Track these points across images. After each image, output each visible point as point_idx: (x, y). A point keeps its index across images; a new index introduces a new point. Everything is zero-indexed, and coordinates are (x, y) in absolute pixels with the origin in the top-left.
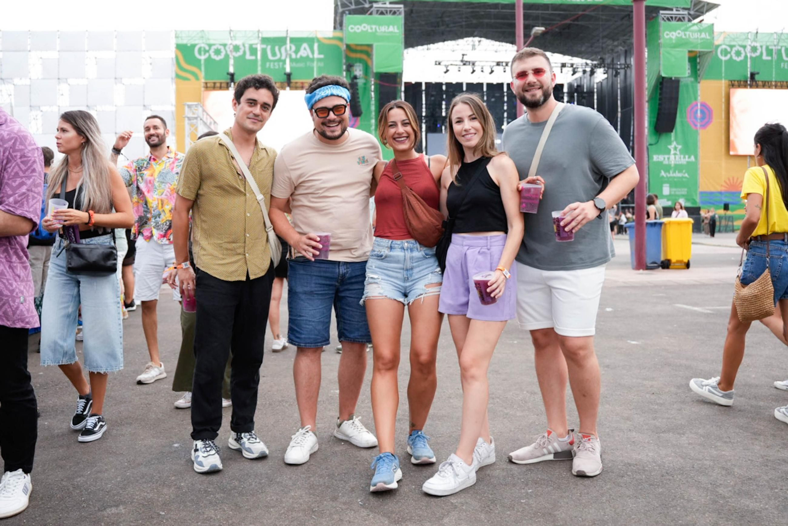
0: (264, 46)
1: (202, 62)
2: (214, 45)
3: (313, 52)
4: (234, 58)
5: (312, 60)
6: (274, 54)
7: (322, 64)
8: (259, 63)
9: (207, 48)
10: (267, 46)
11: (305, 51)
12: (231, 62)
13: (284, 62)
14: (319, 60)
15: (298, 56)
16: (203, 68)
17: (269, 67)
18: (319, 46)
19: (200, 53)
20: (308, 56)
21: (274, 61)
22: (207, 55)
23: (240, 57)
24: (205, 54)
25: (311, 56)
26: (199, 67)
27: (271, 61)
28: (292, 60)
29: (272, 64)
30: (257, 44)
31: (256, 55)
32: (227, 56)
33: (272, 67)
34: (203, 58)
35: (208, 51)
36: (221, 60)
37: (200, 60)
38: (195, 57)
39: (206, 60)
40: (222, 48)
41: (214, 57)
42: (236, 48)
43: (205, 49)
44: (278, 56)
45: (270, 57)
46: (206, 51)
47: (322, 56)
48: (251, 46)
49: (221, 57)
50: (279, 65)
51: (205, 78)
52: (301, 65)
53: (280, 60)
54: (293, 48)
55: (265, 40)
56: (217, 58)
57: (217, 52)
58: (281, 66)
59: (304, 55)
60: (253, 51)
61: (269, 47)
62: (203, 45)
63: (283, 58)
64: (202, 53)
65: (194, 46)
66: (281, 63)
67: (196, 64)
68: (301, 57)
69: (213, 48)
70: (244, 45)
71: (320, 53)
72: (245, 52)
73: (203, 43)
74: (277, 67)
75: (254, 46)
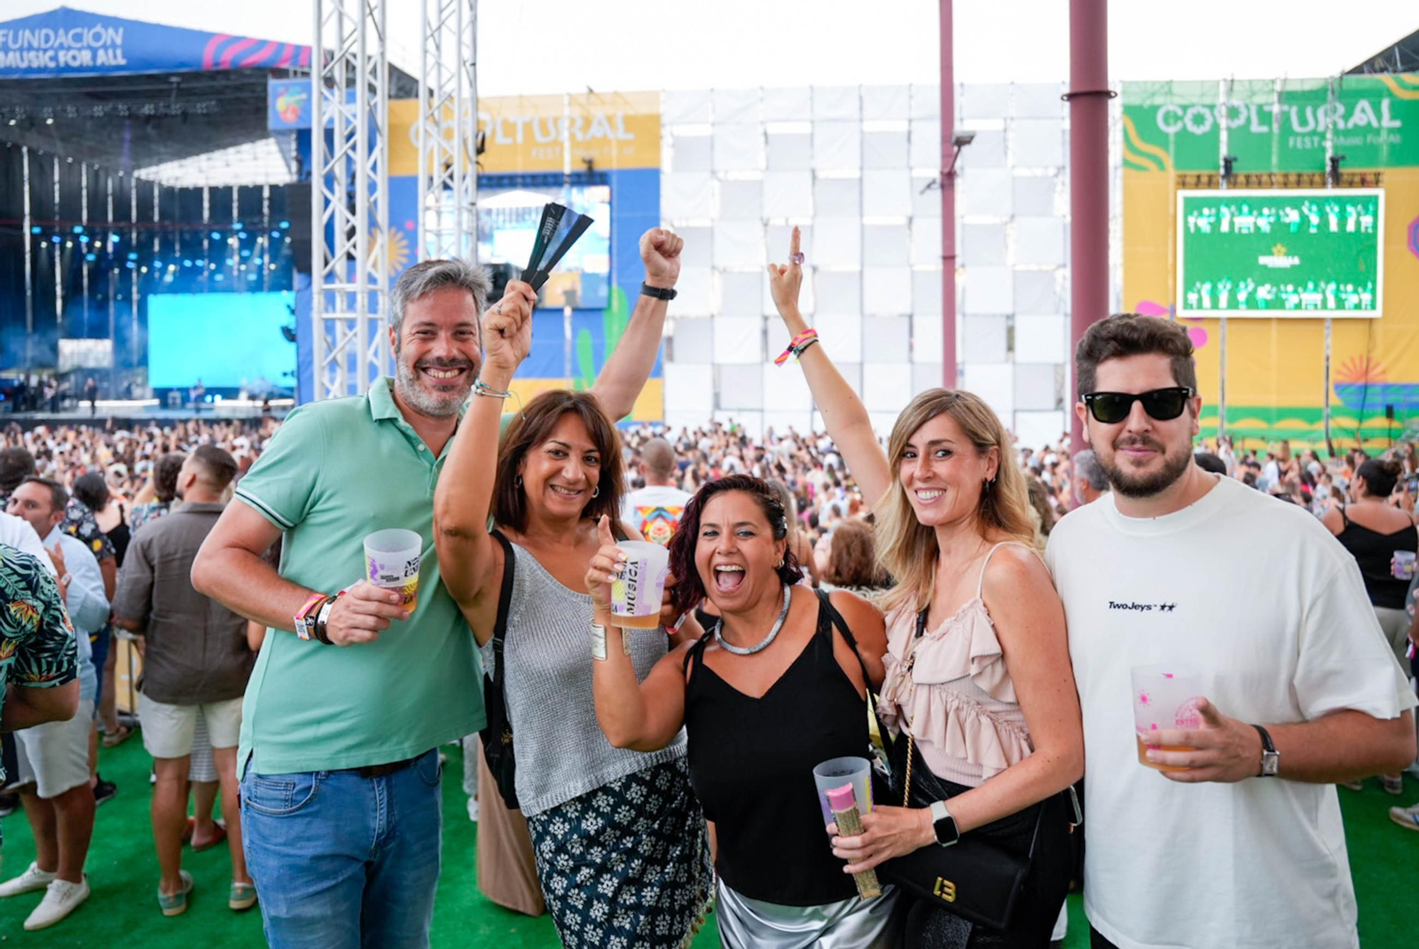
0: (1286, 108)
1: (1172, 139)
2: (1193, 105)
3: (1379, 115)
4: (1229, 129)
5: (1377, 132)
6: (1303, 122)
7: (1396, 139)
8: (1275, 138)
9: (1180, 113)
10: (1290, 106)
11: (1363, 116)
12: (1224, 136)
13: (1323, 136)
14: (1391, 131)
15: (1350, 125)
16: (1172, 147)
17: (1295, 146)
18: (1392, 107)
19: (1166, 121)
20: (1369, 124)
21: (1303, 135)
22: (1180, 125)
23: (1239, 128)
24: (1175, 123)
25: (1375, 124)
26: (1165, 146)
27: (1297, 134)
28: (1336, 132)
29: (1299, 140)
30: (1272, 104)
31: (1270, 125)
32: (1216, 126)
33: (1299, 145)
34: (1172, 130)
35: (1181, 118)
36: (1205, 134)
37: (1167, 135)
38: (1158, 128)
39: (1177, 134)
40: (1207, 112)
41: (1192, 128)
42: (1233, 112)
43: (1175, 114)
44: (1312, 124)
45: (1296, 127)
46: (1177, 118)
47: (1397, 124)
48: (1260, 108)
49: (1206, 127)
50: (1312, 142)
51: (1177, 165)
52: (1357, 141)
53: (1314, 133)
54: (1341, 109)
55: (1286, 97)
56: (1199, 130)
57: (1198, 120)
58: (1316, 145)
59: (1362, 123)
60: (1265, 117)
61: (1294, 110)
62: (1171, 108)
63: (1321, 128)
64: (1171, 121)
65: (1155, 108)
66: (1316, 139)
67: (1162, 141)
68: (1356, 126)
69: (1190, 112)
70: (1247, 107)
71: (1393, 117)
72: (1248, 120)
73: (1172, 103)
74: (1308, 146)
75: (1266, 108)
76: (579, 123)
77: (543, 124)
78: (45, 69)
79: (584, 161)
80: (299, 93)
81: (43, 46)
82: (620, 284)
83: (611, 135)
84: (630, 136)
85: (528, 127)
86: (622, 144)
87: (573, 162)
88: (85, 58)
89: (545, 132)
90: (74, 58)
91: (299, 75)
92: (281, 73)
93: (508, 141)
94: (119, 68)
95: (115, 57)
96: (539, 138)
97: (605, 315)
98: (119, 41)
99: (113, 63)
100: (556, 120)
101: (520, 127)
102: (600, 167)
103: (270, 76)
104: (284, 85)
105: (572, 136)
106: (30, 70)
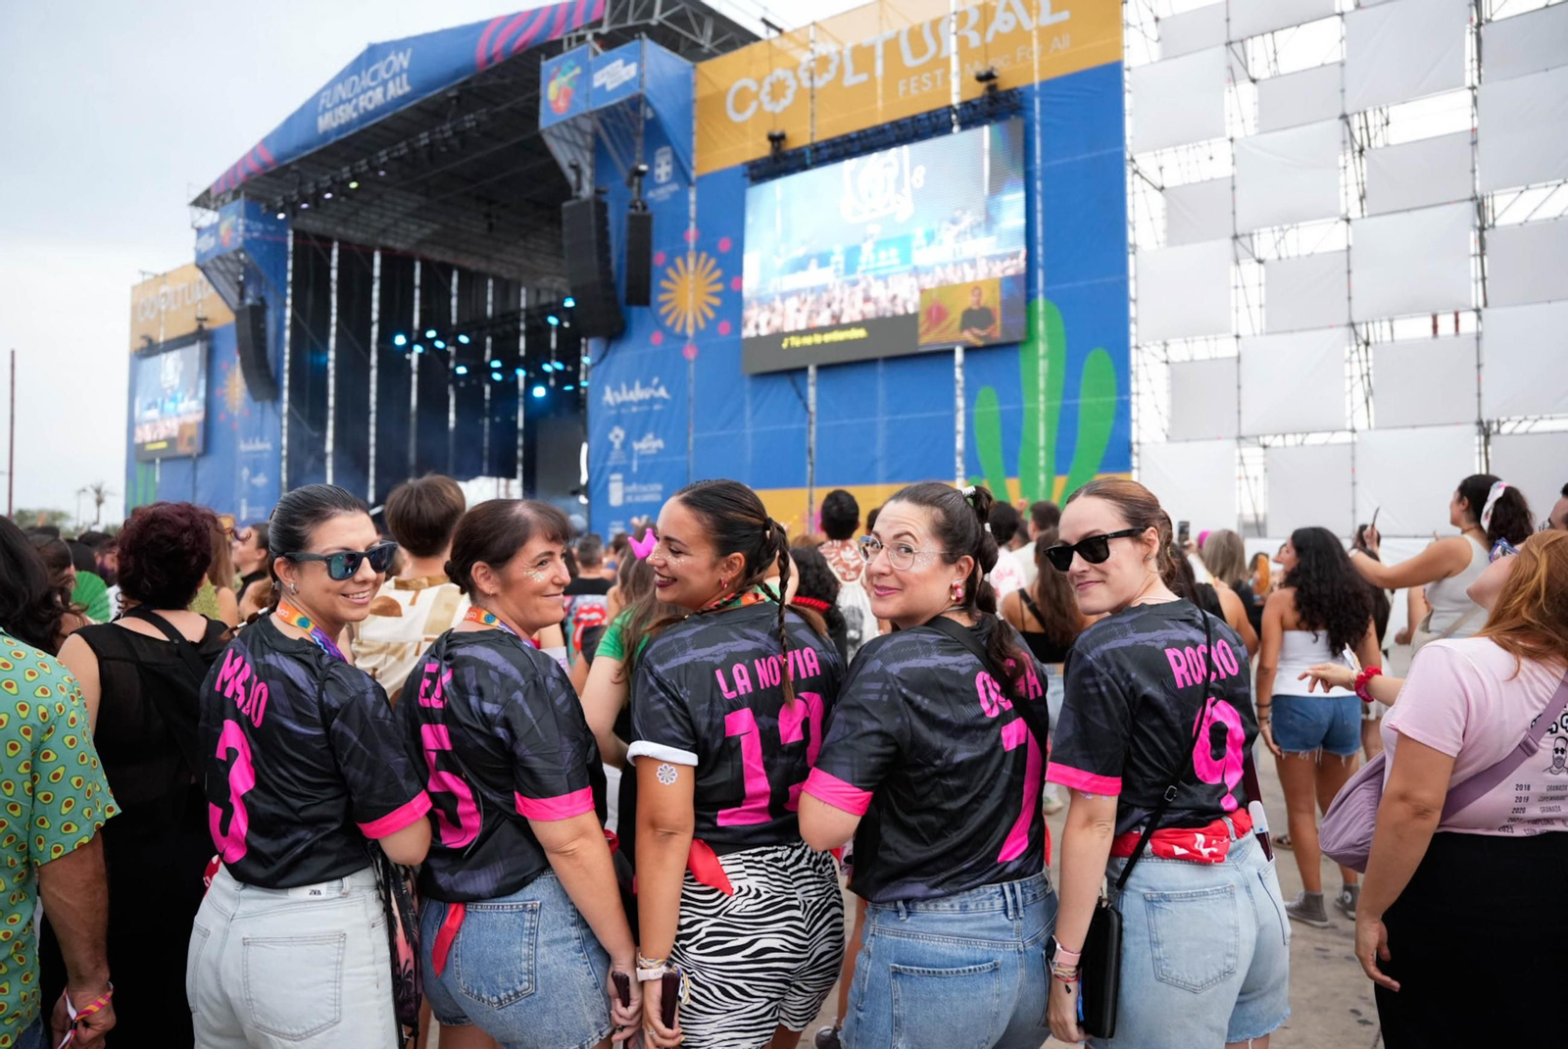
76: (974, 17)
77: (915, 36)
78: (349, 125)
79: (980, 78)
80: (572, 68)
81: (350, 96)
82: (1048, 295)
83: (1029, 25)
84: (1065, 15)
85: (891, 46)
86: (1047, 34)
87: (963, 87)
88: (378, 97)
89: (918, 48)
90: (370, 100)
91: (574, 44)
92: (553, 48)
93: (863, 77)
94: (405, 98)
95: (401, 86)
96: (909, 61)
97: (1023, 354)
98: (405, 64)
99: (400, 92)
100: (935, 24)
101: (879, 51)
102: (1007, 81)
103: (543, 56)
104: (554, 64)
105: (963, 42)
106: (341, 129)
